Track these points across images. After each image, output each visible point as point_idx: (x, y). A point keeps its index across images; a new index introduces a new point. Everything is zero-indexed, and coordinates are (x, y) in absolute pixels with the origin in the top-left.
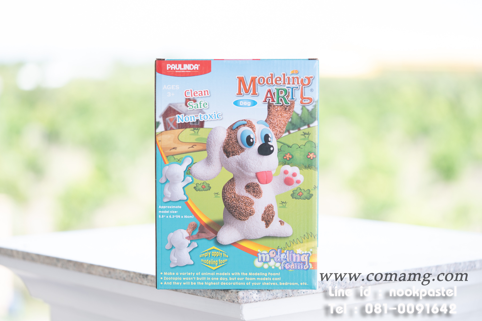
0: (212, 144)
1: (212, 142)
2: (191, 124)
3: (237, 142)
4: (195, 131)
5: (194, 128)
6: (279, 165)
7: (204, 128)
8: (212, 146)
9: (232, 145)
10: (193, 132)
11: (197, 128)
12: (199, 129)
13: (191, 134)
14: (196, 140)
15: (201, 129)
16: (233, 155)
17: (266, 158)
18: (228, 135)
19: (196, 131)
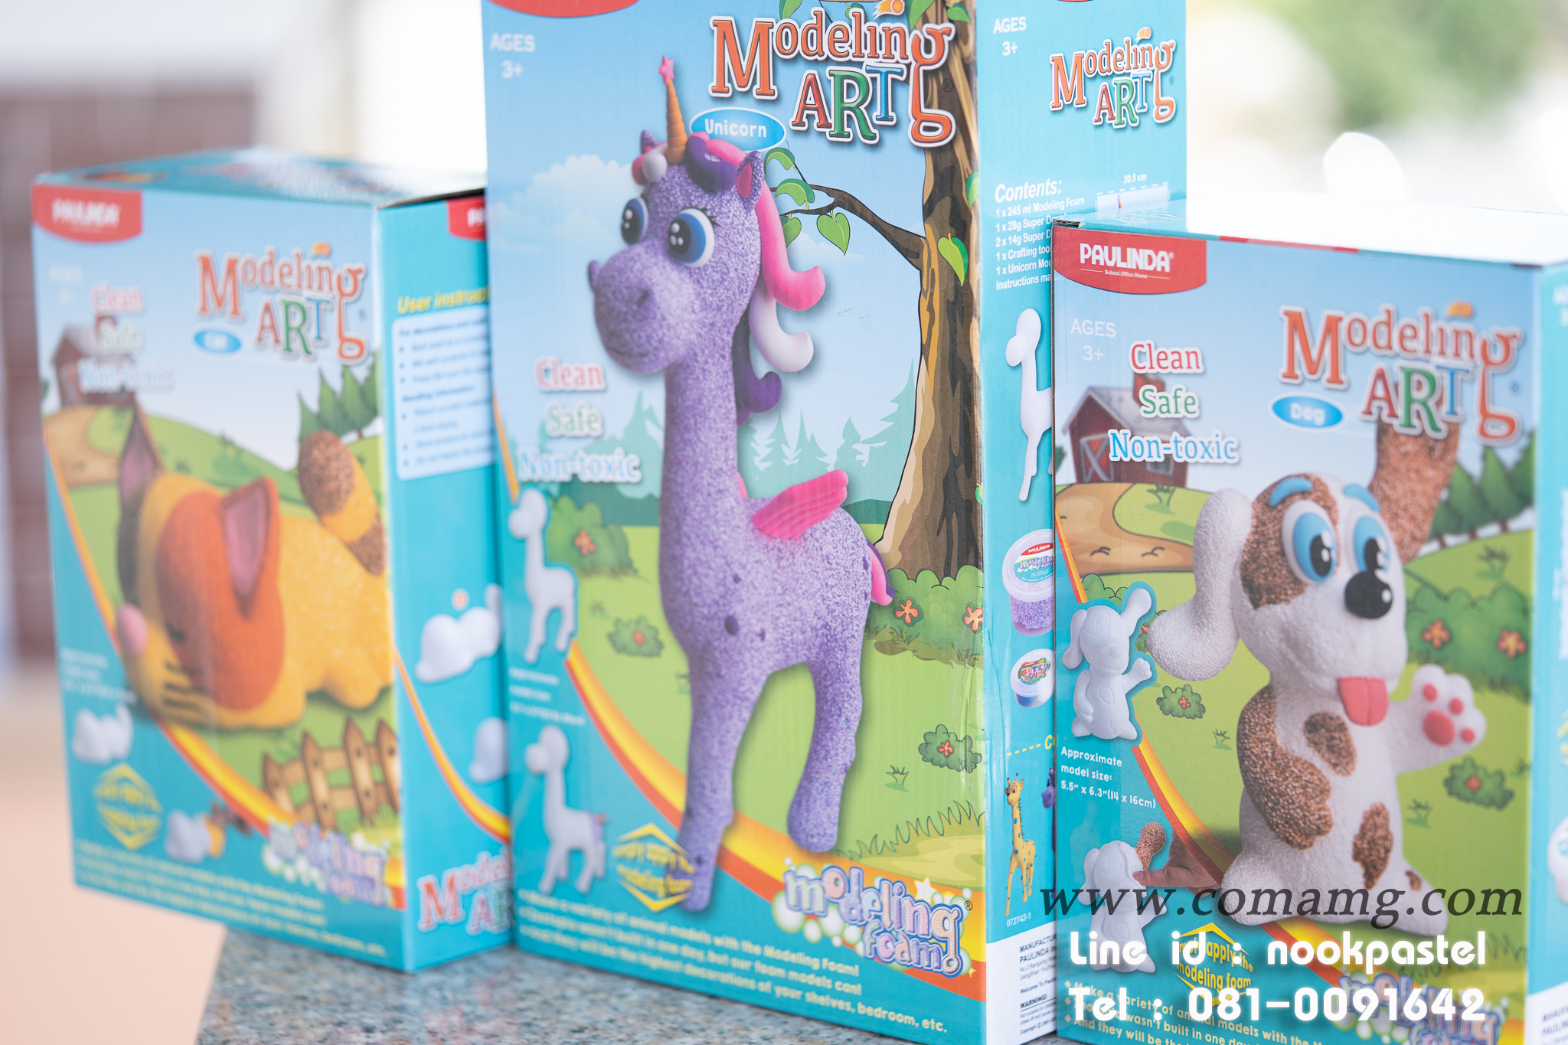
0: (1210, 549)
1: (1210, 542)
2: (1149, 468)
3: (1282, 553)
4: (1161, 494)
5: (1157, 485)
6: (1409, 660)
7: (1189, 489)
8: (1208, 558)
9: (1267, 562)
10: (1153, 499)
11: (1165, 487)
12: (1174, 490)
13: (1150, 507)
14: (1164, 528)
15: (1179, 491)
16: (1270, 602)
17: (1369, 629)
18: (1256, 527)
19: (1164, 496)
